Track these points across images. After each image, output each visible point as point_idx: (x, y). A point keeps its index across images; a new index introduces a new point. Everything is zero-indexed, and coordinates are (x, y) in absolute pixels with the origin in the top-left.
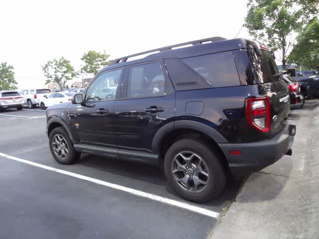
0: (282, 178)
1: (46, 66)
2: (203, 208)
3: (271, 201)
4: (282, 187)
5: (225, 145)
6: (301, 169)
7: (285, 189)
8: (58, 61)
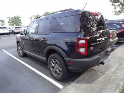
0: (101, 74)
1: (31, 17)
2: (59, 83)
3: (89, 84)
4: (98, 78)
5: (67, 59)
6: (113, 70)
7: (99, 79)
8: (36, 15)
